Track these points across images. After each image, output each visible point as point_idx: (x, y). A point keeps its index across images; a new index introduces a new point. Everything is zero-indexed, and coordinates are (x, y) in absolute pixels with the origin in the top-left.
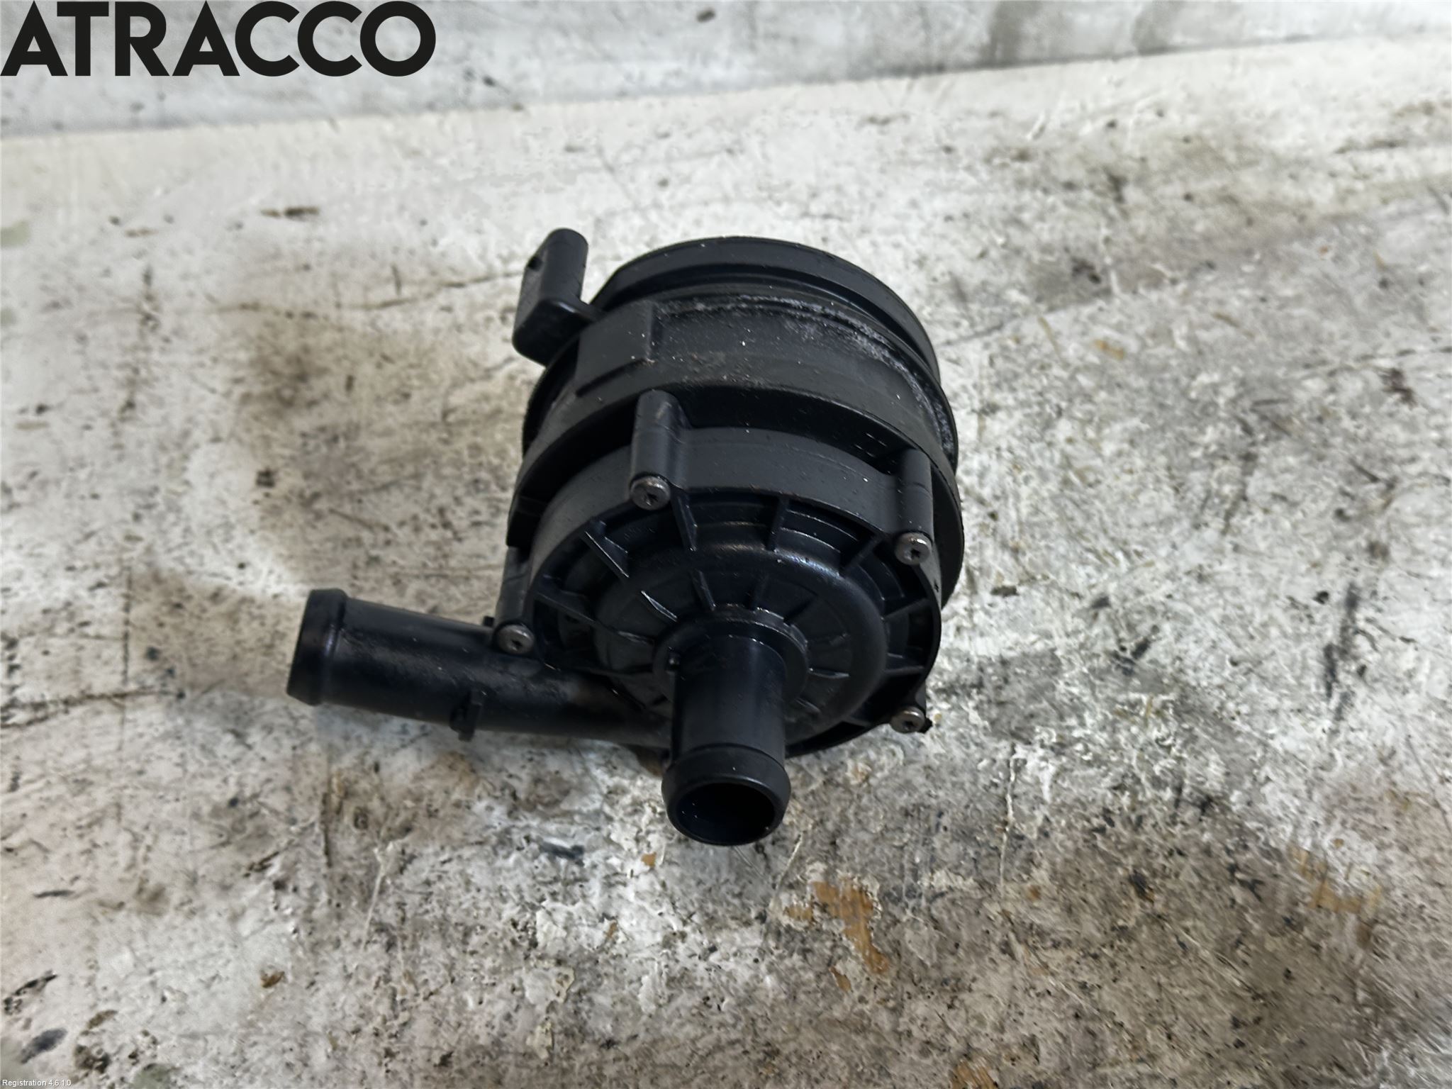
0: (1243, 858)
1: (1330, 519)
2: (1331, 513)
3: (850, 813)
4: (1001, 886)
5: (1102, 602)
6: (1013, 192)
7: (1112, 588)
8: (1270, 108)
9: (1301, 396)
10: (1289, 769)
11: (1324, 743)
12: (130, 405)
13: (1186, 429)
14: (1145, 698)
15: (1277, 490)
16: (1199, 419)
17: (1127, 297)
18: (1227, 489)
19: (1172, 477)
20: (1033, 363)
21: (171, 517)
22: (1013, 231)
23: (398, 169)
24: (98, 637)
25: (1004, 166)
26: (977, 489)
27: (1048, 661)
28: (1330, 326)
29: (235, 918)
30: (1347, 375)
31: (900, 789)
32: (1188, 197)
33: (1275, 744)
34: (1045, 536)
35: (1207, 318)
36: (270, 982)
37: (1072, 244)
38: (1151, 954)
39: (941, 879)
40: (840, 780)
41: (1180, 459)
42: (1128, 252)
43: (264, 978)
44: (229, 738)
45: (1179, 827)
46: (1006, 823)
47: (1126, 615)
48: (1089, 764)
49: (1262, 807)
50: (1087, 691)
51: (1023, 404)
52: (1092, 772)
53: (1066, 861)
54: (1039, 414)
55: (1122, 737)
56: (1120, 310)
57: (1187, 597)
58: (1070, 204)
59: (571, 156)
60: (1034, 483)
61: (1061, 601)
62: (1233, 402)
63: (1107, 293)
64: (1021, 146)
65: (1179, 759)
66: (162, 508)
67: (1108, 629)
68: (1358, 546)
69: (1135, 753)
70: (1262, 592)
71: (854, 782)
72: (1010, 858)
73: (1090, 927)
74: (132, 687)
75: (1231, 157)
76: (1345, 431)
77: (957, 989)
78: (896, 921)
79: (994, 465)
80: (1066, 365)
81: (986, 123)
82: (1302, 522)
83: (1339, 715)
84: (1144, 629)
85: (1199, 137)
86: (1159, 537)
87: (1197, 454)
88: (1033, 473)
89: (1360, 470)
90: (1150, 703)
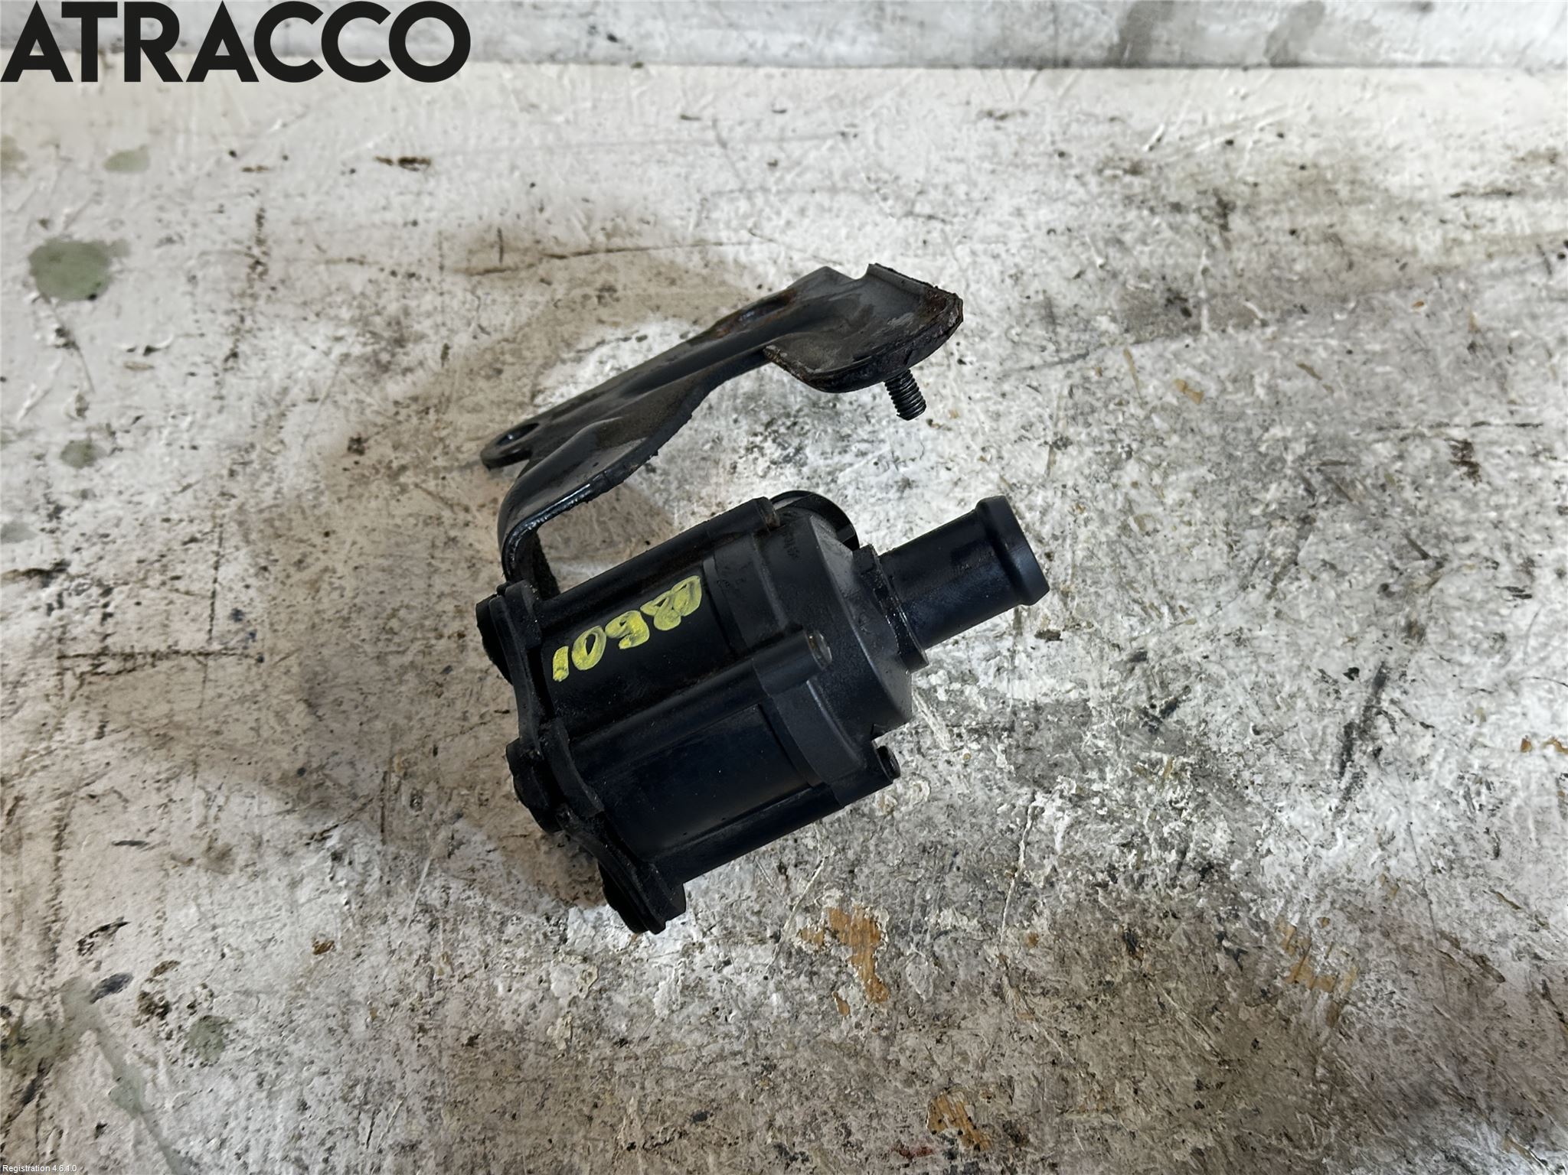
0: (1233, 927)
1: (1373, 593)
2: (1377, 586)
3: (873, 842)
4: (1002, 930)
5: (1140, 657)
6: (1120, 208)
7: (1152, 642)
8: (1392, 142)
9: (1369, 460)
10: (1290, 844)
11: (1329, 821)
12: (234, 355)
13: (1251, 484)
14: (1166, 758)
15: (1327, 558)
16: (1265, 475)
17: (1215, 336)
18: (1280, 551)
19: (1228, 533)
20: (1111, 398)
21: (265, 477)
22: (1112, 252)
23: (514, 124)
24: (187, 593)
25: (1115, 177)
26: (1037, 526)
27: (1079, 711)
28: (1412, 388)
29: (294, 884)
30: (1418, 441)
31: (922, 825)
32: (1293, 232)
33: (1282, 817)
34: (1095, 583)
35: (1291, 367)
36: (321, 950)
37: (1168, 272)
38: (1132, 1011)
39: (948, 918)
40: (866, 810)
41: (1240, 515)
42: (1224, 286)
43: (316, 944)
44: (302, 707)
45: (1177, 890)
46: (1015, 869)
47: (1161, 671)
48: (1103, 819)
49: (1259, 879)
50: (1112, 746)
51: (1096, 441)
52: (1104, 826)
53: (1067, 912)
54: (1109, 453)
55: (1138, 796)
56: (1207, 351)
57: (1222, 660)
58: (1174, 228)
59: (686, 123)
60: (1092, 526)
61: (1102, 650)
62: (1301, 459)
63: (1197, 328)
64: (1136, 158)
65: (1189, 823)
66: (256, 466)
67: (1142, 684)
68: (1396, 623)
69: (1148, 813)
70: (1295, 662)
71: (879, 814)
72: (1014, 902)
73: (1079, 979)
74: (216, 646)
75: (1344, 191)
76: (1406, 501)
77: (947, 1026)
78: (900, 954)
79: (1058, 502)
80: (1143, 404)
81: (1105, 128)
82: (1348, 593)
83: (1347, 795)
84: (1176, 687)
85: (1315, 166)
86: (1205, 594)
87: (1256, 511)
88: (1093, 515)
89: (1413, 544)
90: (1170, 763)
